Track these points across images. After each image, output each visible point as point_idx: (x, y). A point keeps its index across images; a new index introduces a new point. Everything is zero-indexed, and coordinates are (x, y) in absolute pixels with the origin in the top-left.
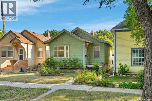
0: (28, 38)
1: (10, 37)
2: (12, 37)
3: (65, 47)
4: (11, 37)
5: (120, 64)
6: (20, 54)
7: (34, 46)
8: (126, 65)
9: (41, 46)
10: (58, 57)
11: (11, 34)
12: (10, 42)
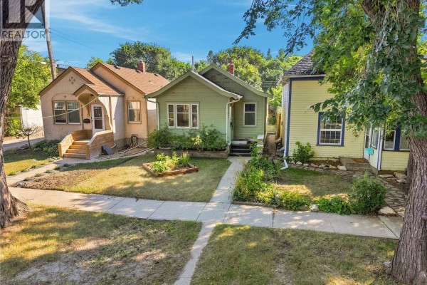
0: (106, 80)
1: (70, 80)
2: (74, 80)
3: (190, 106)
4: (72, 80)
5: (298, 143)
6: (95, 116)
7: (121, 98)
8: (308, 144)
9: (136, 99)
10: (176, 126)
11: (71, 74)
12: (74, 94)
